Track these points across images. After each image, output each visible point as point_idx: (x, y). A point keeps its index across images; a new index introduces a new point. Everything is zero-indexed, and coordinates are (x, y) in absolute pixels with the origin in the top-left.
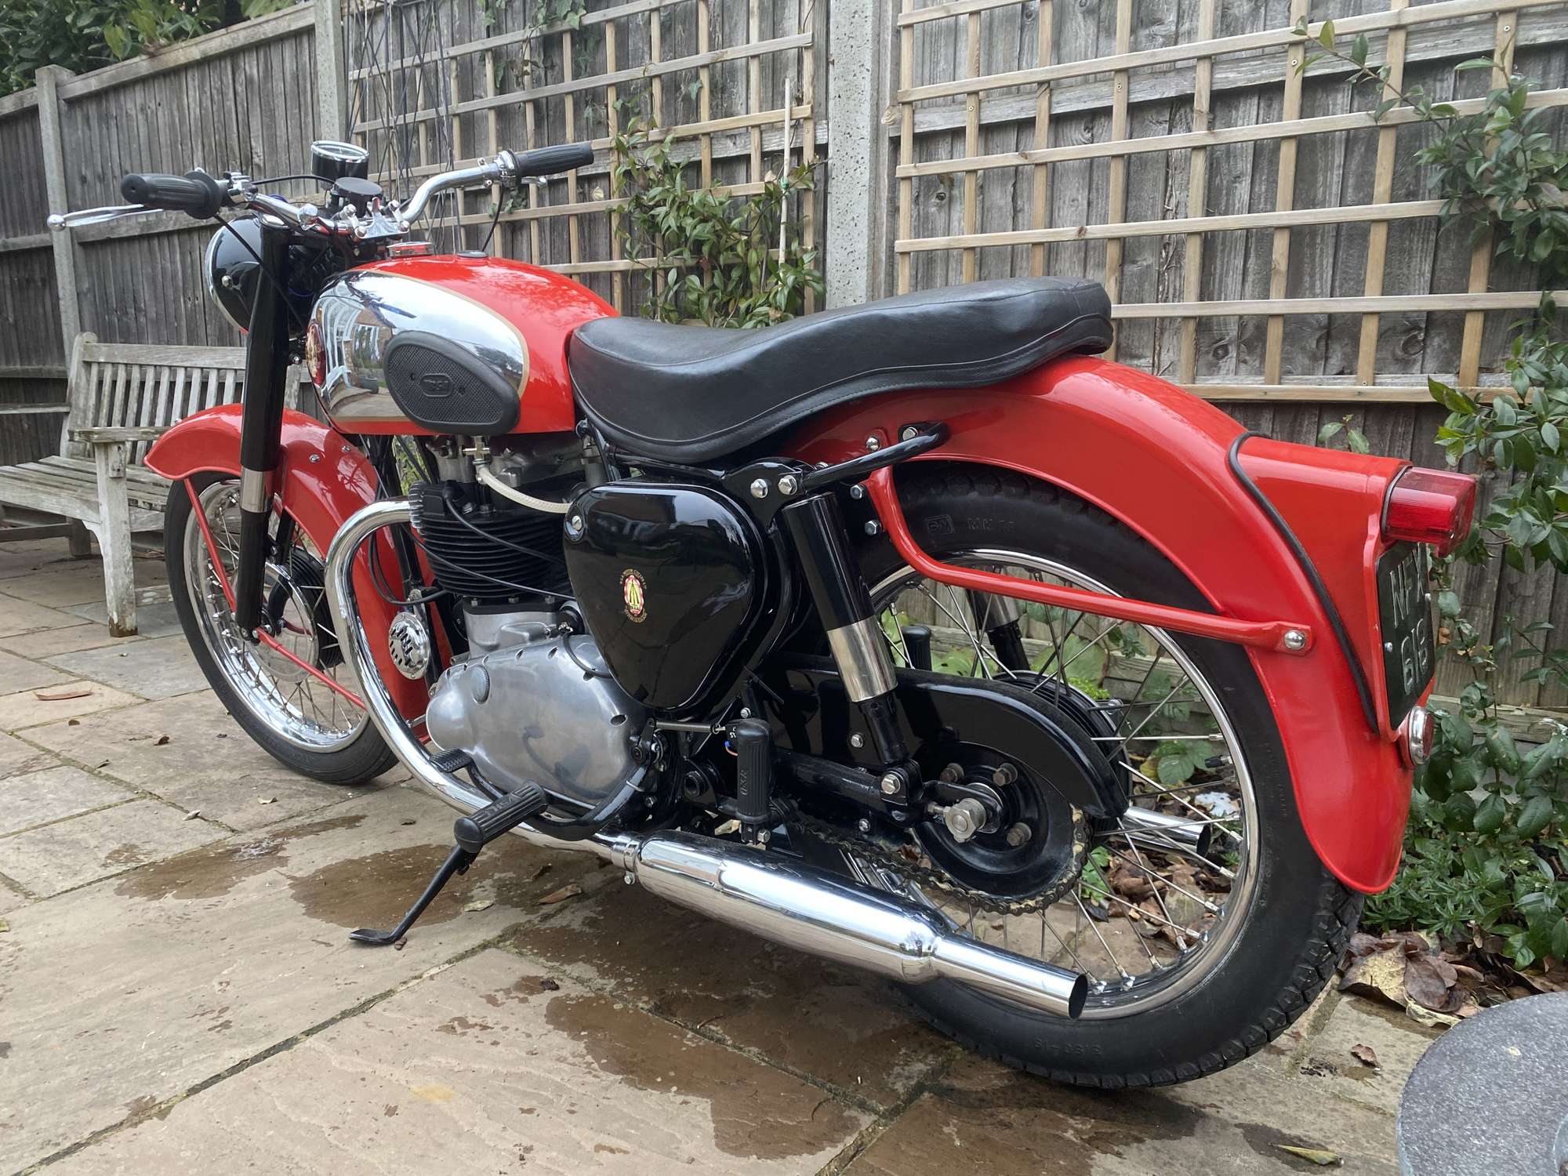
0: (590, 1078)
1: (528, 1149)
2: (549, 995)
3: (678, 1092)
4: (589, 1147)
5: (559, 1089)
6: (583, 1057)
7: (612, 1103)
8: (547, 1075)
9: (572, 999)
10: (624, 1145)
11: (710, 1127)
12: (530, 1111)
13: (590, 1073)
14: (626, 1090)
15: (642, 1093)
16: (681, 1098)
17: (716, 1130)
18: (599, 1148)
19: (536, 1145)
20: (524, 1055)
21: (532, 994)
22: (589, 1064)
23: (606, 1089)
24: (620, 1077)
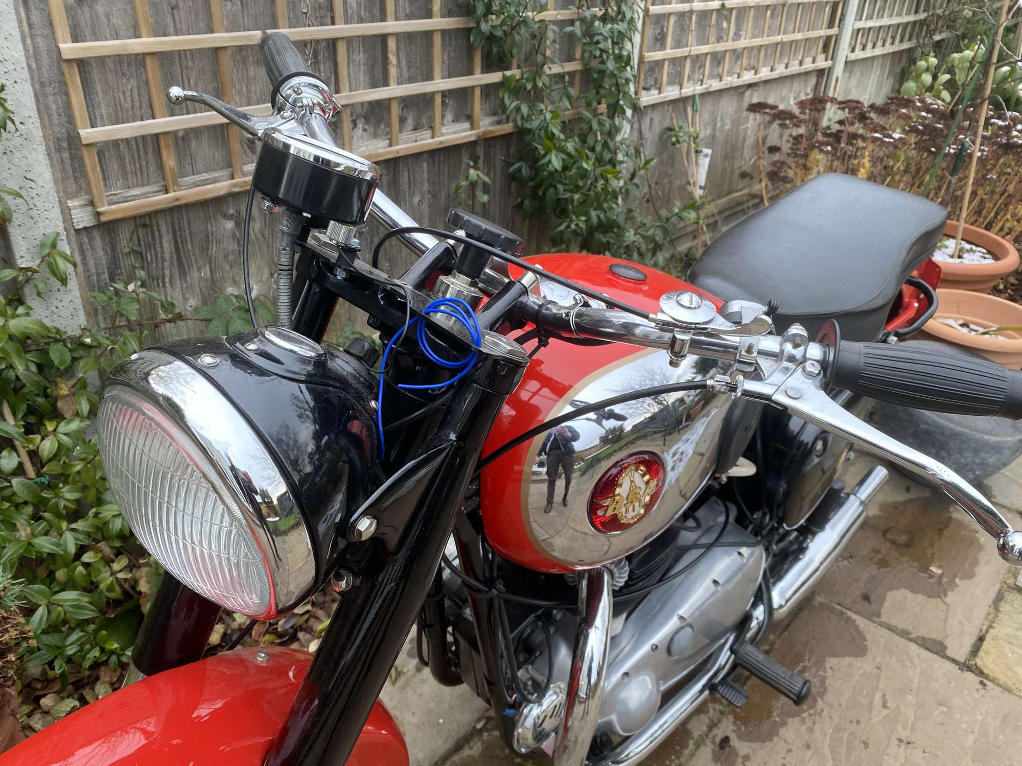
0: (825, 714)
1: (900, 741)
2: (735, 742)
3: (825, 672)
4: (886, 712)
5: (838, 729)
6: (804, 719)
7: (843, 702)
8: (828, 737)
9: (739, 728)
10: (878, 696)
11: (848, 660)
12: (866, 744)
13: (820, 714)
14: (830, 696)
15: (830, 689)
16: (828, 670)
17: (850, 656)
18: (885, 706)
19: (895, 737)
20: (810, 752)
21: (737, 755)
22: (810, 715)
23: (831, 706)
24: (819, 699)
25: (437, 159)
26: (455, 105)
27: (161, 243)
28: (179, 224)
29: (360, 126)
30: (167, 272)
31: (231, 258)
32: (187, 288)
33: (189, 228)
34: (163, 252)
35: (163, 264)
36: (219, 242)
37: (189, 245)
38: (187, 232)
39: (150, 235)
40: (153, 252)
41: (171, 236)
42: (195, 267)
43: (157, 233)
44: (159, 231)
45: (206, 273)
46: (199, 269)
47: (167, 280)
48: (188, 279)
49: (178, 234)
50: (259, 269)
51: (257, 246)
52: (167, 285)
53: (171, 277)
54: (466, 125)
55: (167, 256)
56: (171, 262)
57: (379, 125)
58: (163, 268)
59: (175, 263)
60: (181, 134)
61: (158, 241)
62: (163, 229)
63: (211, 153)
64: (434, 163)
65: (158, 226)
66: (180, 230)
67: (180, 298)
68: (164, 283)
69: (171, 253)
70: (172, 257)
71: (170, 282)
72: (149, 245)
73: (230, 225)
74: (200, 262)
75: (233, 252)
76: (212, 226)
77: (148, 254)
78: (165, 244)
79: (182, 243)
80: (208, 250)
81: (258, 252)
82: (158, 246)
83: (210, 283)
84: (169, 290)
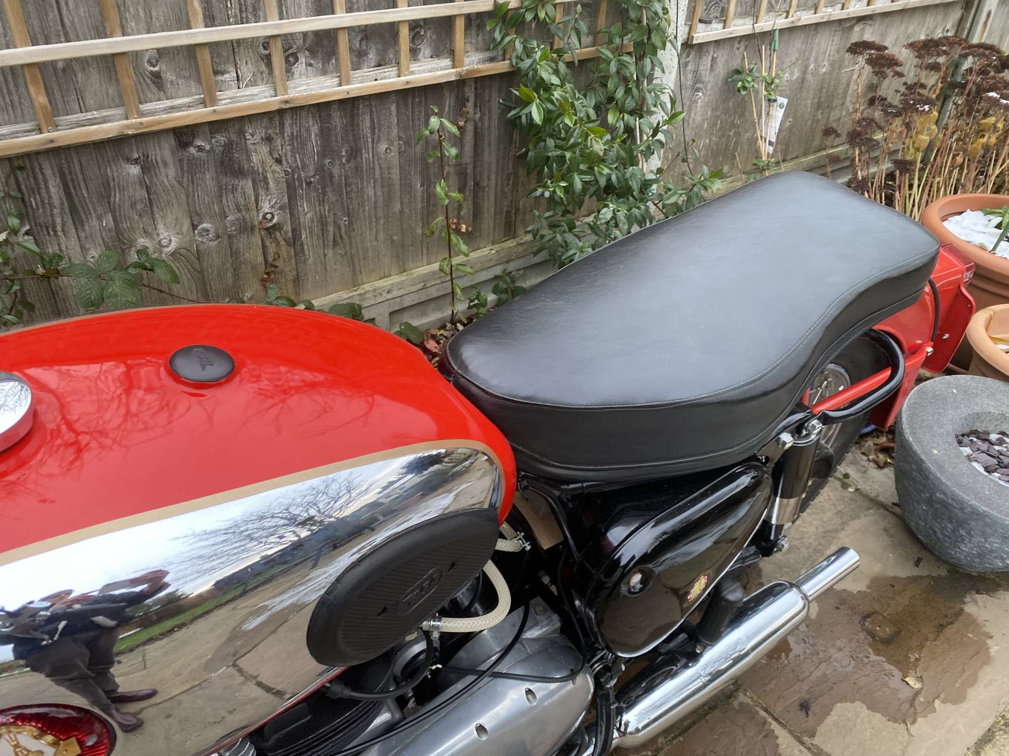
25: (410, 100)
26: (434, 37)
27: (47, 188)
28: (69, 167)
29: (302, 60)
30: (58, 220)
31: (139, 207)
32: (86, 238)
33: (82, 173)
34: (50, 197)
35: (51, 210)
36: (122, 189)
37: (84, 191)
38: (80, 177)
39: (32, 180)
40: (38, 197)
41: (58, 180)
42: (94, 215)
43: (40, 176)
44: (43, 174)
45: (108, 221)
46: (99, 218)
47: (59, 228)
48: (87, 228)
49: (69, 178)
50: (177, 219)
51: (172, 194)
52: (59, 233)
53: (63, 226)
54: (447, 62)
55: (56, 202)
56: (62, 209)
57: (329, 60)
58: (52, 215)
59: (67, 210)
60: (60, 65)
61: (43, 186)
62: (48, 172)
63: (104, 87)
64: (406, 105)
65: (41, 169)
66: (71, 173)
67: (78, 248)
68: (55, 231)
69: (61, 199)
70: (62, 204)
71: (63, 230)
72: (32, 189)
73: (135, 170)
74: (100, 210)
75: (141, 200)
76: (112, 171)
77: (32, 199)
78: (52, 190)
79: (75, 188)
80: (109, 197)
81: (175, 201)
82: (43, 191)
83: (114, 234)
84: (63, 240)
